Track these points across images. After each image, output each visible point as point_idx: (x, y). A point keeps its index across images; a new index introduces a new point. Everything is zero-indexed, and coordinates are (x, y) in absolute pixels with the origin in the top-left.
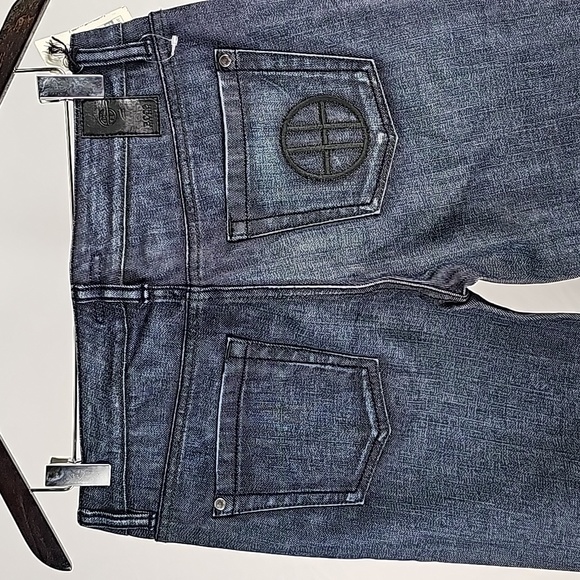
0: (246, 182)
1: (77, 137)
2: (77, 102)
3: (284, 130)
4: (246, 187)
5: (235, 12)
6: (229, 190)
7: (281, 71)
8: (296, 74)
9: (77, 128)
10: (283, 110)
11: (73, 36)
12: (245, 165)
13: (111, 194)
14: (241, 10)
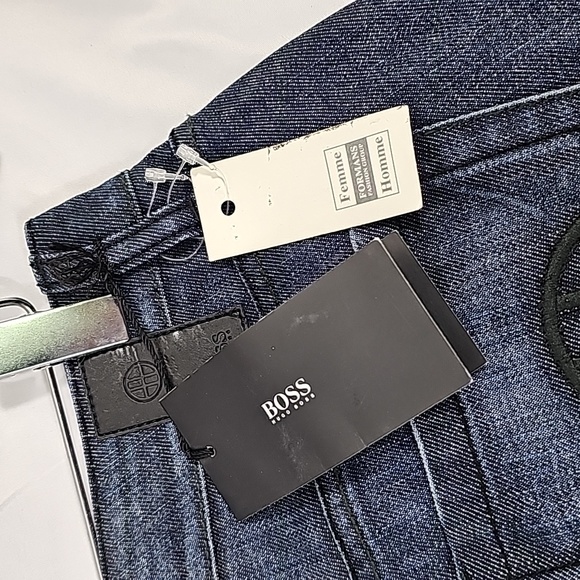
0: (480, 475)
1: (87, 441)
2: (71, 363)
3: (550, 307)
4: (483, 488)
5: (345, 56)
6: (443, 504)
7: (499, 154)
8: (542, 149)
9: (82, 421)
10: (530, 254)
11: (29, 224)
12: (467, 430)
13: (180, 556)
14: (358, 45)
